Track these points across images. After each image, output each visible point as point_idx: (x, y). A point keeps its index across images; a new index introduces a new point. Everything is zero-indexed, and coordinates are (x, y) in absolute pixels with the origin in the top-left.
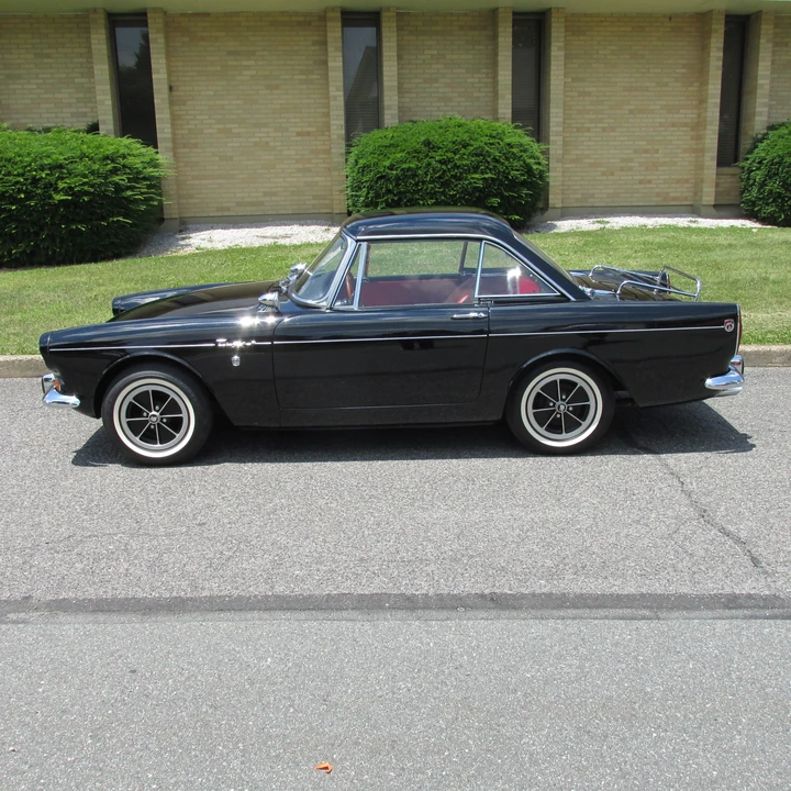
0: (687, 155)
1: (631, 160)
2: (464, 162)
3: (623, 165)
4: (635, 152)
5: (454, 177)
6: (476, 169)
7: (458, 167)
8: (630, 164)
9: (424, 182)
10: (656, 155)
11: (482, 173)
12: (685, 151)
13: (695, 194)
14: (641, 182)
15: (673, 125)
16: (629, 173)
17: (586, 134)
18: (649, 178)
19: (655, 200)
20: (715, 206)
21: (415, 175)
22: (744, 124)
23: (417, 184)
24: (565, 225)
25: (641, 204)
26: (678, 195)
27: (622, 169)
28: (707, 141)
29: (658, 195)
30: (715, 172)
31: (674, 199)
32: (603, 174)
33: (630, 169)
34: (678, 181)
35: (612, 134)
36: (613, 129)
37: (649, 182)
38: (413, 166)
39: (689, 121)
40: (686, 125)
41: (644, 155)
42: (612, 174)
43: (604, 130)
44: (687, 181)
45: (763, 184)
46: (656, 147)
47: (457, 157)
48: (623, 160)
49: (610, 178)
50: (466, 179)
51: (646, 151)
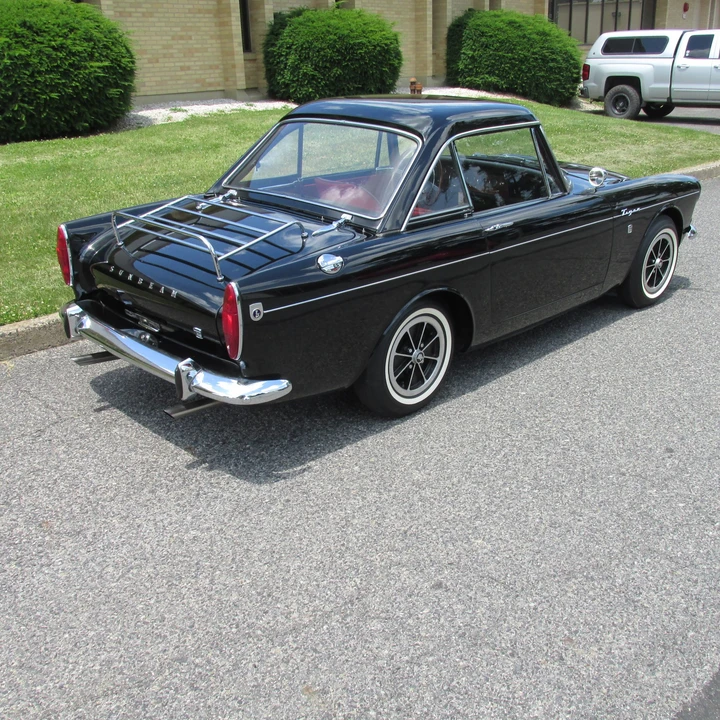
0: (214, 41)
1: (171, 47)
2: (80, 49)
3: (165, 51)
4: (173, 39)
5: (71, 65)
6: (91, 56)
7: (74, 54)
8: (171, 51)
9: (40, 73)
10: (190, 42)
11: (97, 61)
12: (212, 37)
13: (227, 79)
14: (182, 69)
15: (200, 11)
16: (171, 60)
17: (129, 19)
18: (187, 64)
19: (196, 87)
20: (247, 90)
21: (27, 65)
22: (250, 13)
23: (32, 76)
24: (158, 115)
25: (185, 91)
26: (213, 80)
27: (165, 56)
28: (234, 28)
29: (197, 81)
30: (242, 57)
31: (210, 85)
32: (150, 61)
33: (172, 56)
34: (211, 67)
35: (150, 19)
36: (151, 15)
37: (189, 68)
38: (23, 53)
39: (211, 7)
40: (209, 12)
41: (181, 42)
42: (157, 62)
43: (144, 14)
44: (217, 67)
45: (295, 68)
46: (190, 33)
47: (69, 42)
48: (165, 47)
49: (157, 65)
50: (86, 68)
51: (181, 38)
